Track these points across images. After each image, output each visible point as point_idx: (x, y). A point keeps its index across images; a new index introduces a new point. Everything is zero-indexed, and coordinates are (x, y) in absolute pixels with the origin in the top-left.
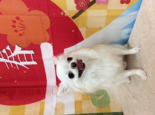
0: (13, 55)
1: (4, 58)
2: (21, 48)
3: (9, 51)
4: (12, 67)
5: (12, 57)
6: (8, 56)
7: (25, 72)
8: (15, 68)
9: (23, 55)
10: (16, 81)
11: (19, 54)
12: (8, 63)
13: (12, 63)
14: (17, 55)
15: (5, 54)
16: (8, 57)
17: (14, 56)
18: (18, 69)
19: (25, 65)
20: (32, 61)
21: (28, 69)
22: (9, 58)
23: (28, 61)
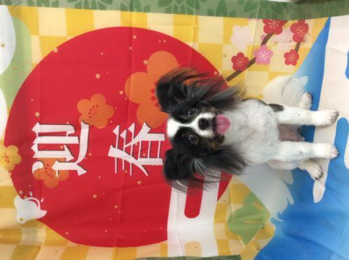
0: (134, 142)
1: (118, 148)
2: (149, 129)
3: (131, 133)
4: (123, 169)
5: (130, 147)
6: (126, 144)
7: (139, 182)
8: (126, 172)
9: (148, 142)
10: (116, 207)
11: (142, 142)
12: (119, 160)
13: (125, 161)
14: (138, 143)
15: (123, 139)
16: (125, 146)
17: (134, 145)
18: (131, 174)
19: (143, 166)
20: (156, 157)
21: (147, 175)
22: (126, 148)
23: (150, 157)
